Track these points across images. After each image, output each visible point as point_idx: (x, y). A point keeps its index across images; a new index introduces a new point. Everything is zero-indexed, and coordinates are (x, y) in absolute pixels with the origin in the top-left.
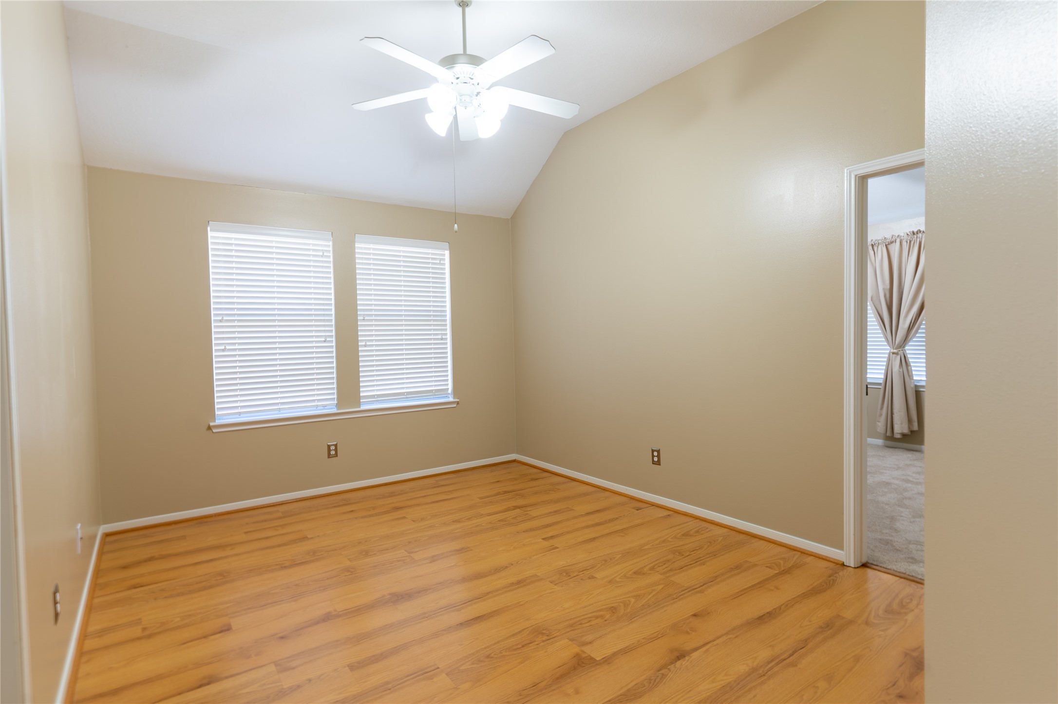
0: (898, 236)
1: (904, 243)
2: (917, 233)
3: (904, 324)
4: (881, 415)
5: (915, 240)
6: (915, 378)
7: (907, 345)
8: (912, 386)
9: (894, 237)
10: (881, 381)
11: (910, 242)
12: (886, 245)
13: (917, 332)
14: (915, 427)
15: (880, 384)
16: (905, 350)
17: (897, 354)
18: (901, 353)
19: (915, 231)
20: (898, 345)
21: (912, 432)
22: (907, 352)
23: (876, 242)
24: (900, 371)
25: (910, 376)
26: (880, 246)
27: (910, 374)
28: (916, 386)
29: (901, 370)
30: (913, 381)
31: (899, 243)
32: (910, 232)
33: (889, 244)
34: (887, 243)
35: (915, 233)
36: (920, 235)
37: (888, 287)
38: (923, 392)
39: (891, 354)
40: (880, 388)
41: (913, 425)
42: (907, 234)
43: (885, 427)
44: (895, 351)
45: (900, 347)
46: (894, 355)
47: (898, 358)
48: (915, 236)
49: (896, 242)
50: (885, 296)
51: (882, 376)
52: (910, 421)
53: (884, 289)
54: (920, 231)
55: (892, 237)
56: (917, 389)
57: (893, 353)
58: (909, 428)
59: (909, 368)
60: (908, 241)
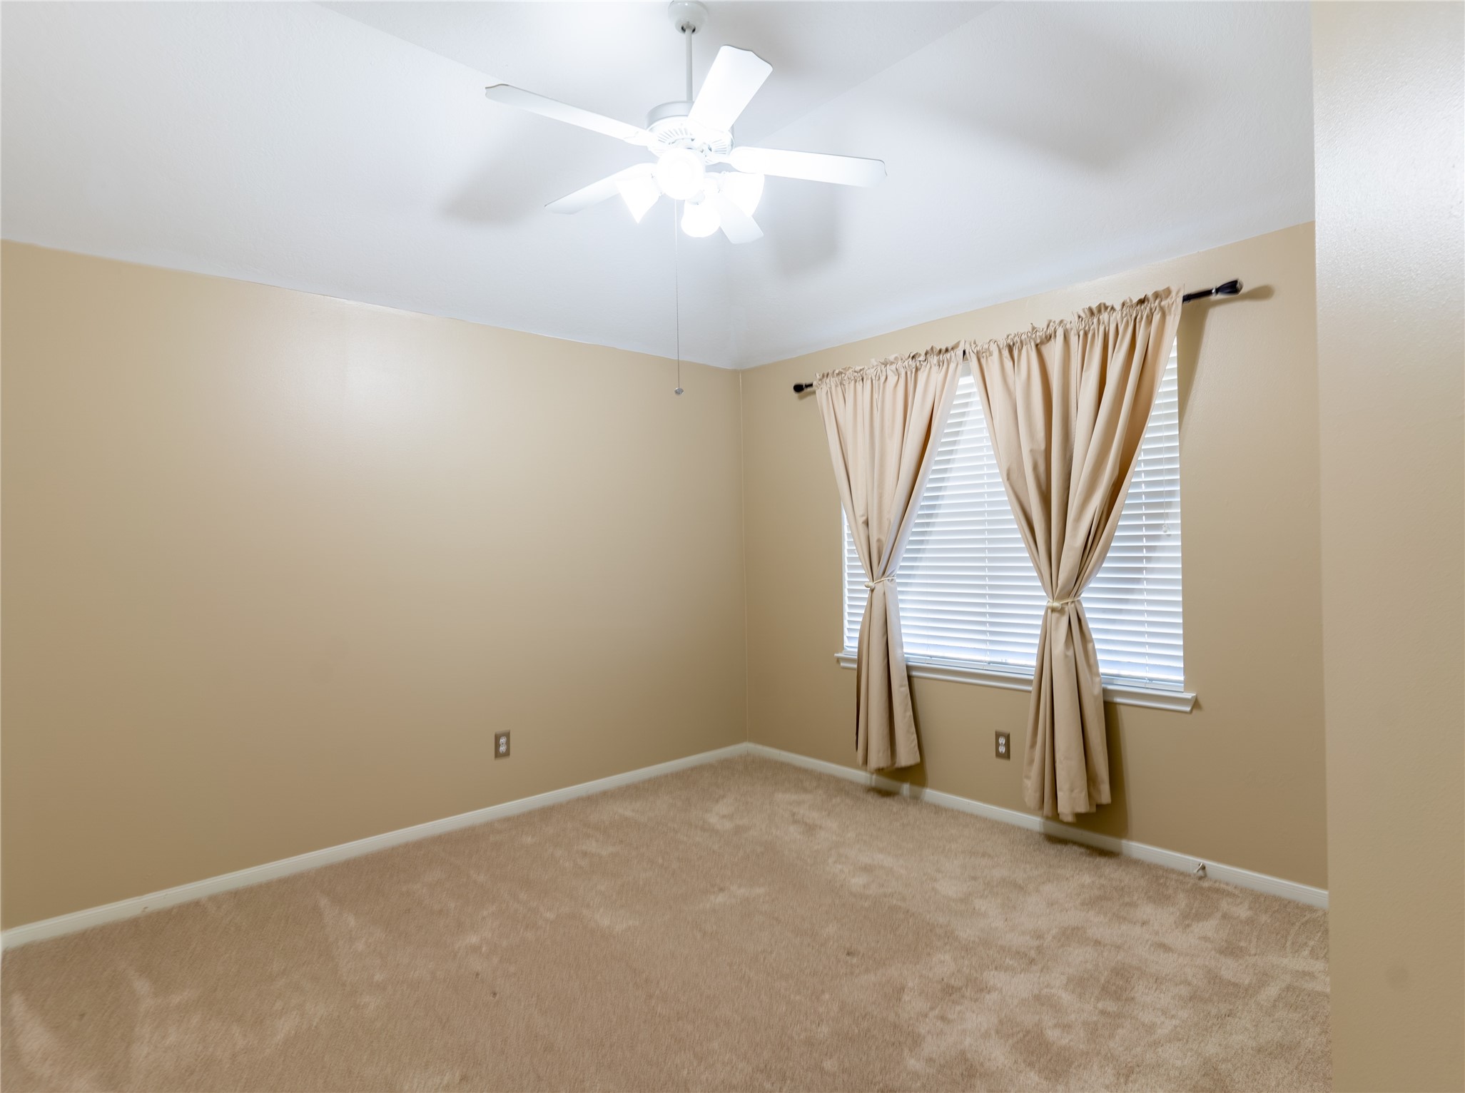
0: (1061, 322)
1: (1073, 339)
2: (1099, 311)
3: (1075, 539)
4: (1031, 761)
5: (1094, 329)
6: (1102, 670)
7: (1086, 588)
8: (1097, 691)
9: (1051, 324)
10: (1032, 676)
11: (1086, 334)
12: (1037, 345)
13: (1102, 557)
14: (1105, 796)
15: (1029, 682)
16: (1079, 601)
17: (1061, 611)
18: (1070, 608)
19: (1094, 306)
20: (1062, 590)
21: (1099, 806)
22: (1085, 605)
23: (1016, 338)
24: (1066, 656)
25: (1092, 665)
26: (1024, 347)
27: (1092, 661)
28: (1105, 691)
29: (1070, 653)
30: (1097, 680)
31: (1062, 336)
32: (1084, 310)
33: (1042, 343)
34: (1038, 341)
35: (1095, 311)
36: (1105, 316)
37: (1043, 447)
38: (1122, 707)
39: (1049, 611)
40: (1030, 692)
41: (1099, 791)
42: (1079, 317)
43: (1038, 795)
44: (1056, 604)
45: (1069, 595)
46: (1055, 615)
47: (1065, 621)
48: (1095, 320)
49: (1055, 336)
50: (1035, 468)
51: (1033, 662)
52: (1091, 779)
53: (1032, 451)
54: (1106, 308)
55: (1048, 326)
56: (1109, 699)
57: (1053, 610)
58: (1090, 795)
59: (1090, 646)
60: (1082, 333)
